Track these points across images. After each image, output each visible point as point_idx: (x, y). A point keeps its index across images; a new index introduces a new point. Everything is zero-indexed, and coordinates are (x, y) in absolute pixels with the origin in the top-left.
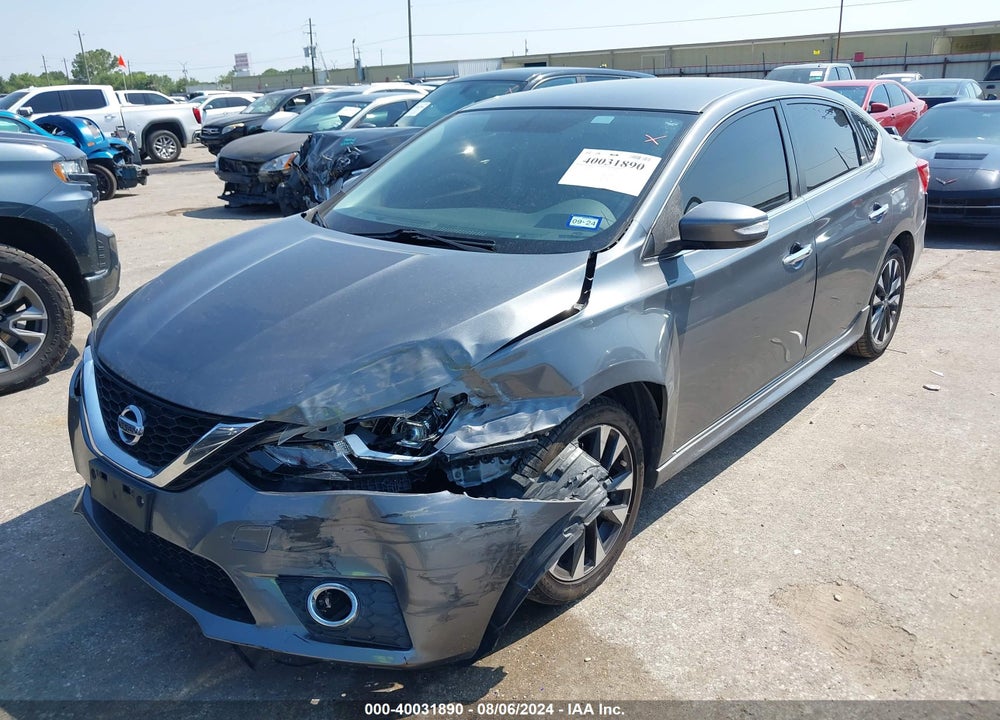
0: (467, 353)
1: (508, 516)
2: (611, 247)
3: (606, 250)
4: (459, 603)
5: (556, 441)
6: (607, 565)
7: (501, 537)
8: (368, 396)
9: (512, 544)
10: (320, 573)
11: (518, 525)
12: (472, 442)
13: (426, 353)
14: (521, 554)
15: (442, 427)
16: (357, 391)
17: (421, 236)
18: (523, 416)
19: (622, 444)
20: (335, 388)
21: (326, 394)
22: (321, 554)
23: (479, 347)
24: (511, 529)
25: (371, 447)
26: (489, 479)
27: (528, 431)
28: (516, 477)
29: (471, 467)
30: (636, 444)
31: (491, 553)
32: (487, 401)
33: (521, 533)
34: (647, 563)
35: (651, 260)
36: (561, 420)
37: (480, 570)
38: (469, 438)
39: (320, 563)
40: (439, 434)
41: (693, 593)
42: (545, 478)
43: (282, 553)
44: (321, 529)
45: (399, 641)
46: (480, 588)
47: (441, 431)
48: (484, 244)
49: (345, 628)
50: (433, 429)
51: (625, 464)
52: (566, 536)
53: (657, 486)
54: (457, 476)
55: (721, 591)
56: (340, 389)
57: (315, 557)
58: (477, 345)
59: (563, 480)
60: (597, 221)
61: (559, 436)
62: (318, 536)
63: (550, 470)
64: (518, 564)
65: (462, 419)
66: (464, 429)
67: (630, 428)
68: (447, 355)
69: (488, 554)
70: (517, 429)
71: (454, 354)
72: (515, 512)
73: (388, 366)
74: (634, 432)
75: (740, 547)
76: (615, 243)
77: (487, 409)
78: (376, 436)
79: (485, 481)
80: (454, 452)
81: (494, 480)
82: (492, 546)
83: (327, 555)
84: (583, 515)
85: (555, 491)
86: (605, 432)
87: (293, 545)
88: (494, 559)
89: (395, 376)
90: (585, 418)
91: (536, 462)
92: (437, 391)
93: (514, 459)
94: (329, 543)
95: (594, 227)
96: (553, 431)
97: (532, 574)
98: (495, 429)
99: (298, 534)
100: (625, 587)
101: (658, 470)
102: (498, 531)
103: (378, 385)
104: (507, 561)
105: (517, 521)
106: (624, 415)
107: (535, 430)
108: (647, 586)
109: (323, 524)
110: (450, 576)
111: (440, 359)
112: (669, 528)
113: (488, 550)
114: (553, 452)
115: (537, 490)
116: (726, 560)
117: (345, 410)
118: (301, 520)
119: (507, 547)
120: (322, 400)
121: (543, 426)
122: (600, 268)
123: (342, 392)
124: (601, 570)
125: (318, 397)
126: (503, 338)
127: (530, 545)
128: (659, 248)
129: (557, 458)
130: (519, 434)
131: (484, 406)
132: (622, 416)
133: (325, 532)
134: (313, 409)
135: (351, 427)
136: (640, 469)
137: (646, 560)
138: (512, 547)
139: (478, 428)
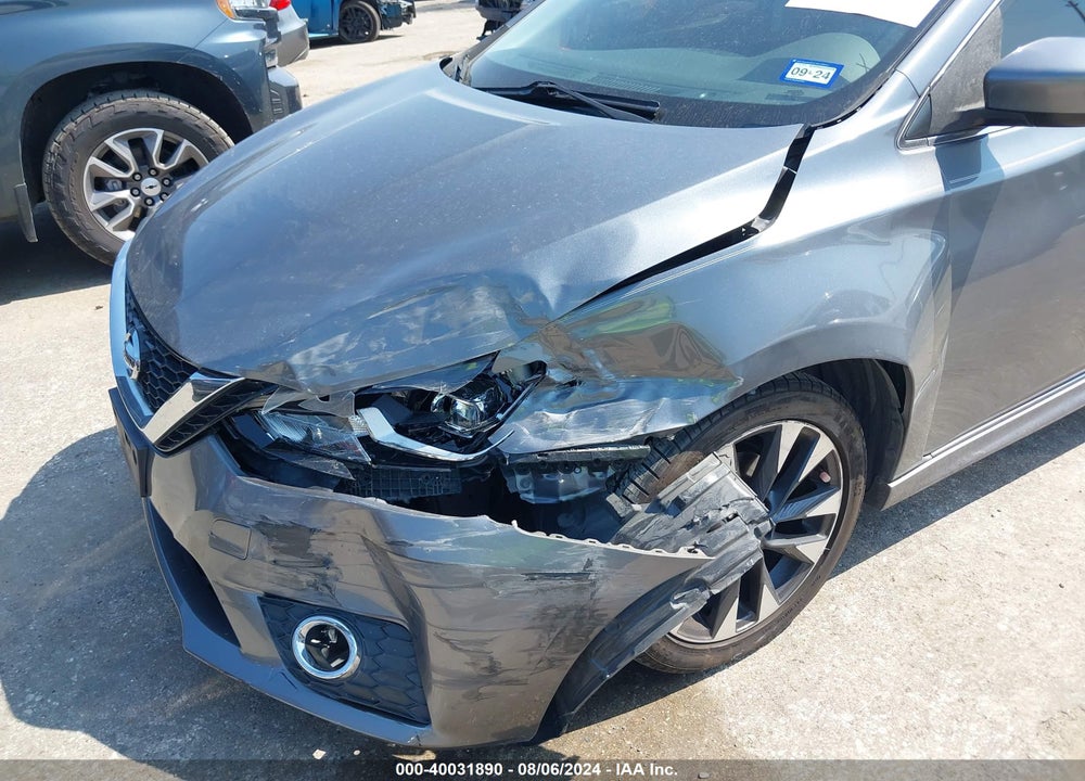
0: (545, 299)
1: (577, 568)
2: (844, 119)
3: (835, 123)
4: (495, 680)
5: (687, 449)
6: (777, 621)
7: (563, 596)
8: (390, 355)
9: (582, 609)
10: (312, 599)
11: (593, 583)
12: (545, 437)
13: (481, 295)
14: (595, 625)
15: (502, 412)
16: (374, 345)
17: (561, 92)
18: (635, 405)
19: (823, 448)
20: (341, 338)
21: (327, 347)
22: (316, 574)
23: (566, 290)
24: (580, 589)
25: (400, 430)
26: (571, 497)
27: (637, 429)
28: (613, 499)
29: (545, 475)
30: (851, 448)
31: (548, 619)
32: (580, 375)
33: (597, 596)
34: (849, 620)
35: (920, 144)
36: (695, 418)
37: (532, 638)
38: (541, 431)
39: (314, 585)
40: (497, 420)
41: (907, 690)
42: (657, 507)
43: (266, 565)
44: (312, 543)
45: (415, 712)
46: (529, 663)
47: (500, 416)
48: (642, 109)
49: (337, 683)
50: (490, 412)
51: (826, 478)
52: (675, 607)
53: (886, 506)
54: (522, 485)
55: (957, 696)
56: (349, 341)
57: (309, 579)
58: (563, 286)
59: (686, 515)
60: (832, 71)
61: (696, 440)
62: (309, 551)
63: (667, 495)
64: (592, 637)
65: (536, 399)
66: (536, 417)
67: (842, 425)
68: (512, 300)
69: (543, 619)
70: (621, 426)
71: (525, 298)
72: (589, 563)
73: (421, 311)
74: (848, 431)
75: (1012, 619)
76: (854, 112)
77: (578, 388)
78: (408, 412)
79: (563, 499)
80: (516, 450)
81: (579, 498)
82: (550, 607)
83: (324, 577)
84: (709, 578)
85: (668, 531)
86: (790, 433)
87: (277, 558)
88: (553, 627)
89: (431, 329)
90: (749, 412)
91: (648, 480)
92: (495, 355)
93: (611, 472)
94: (326, 563)
95: (826, 82)
96: (683, 434)
97: (614, 655)
98: (584, 422)
99: (282, 545)
100: (802, 658)
101: (892, 485)
102: (561, 588)
103: (405, 340)
104: (574, 632)
105: (592, 577)
106: (832, 406)
107: (648, 432)
108: (837, 662)
109: (314, 537)
110: (484, 642)
111: (503, 306)
112: (902, 564)
113: (543, 614)
114: (679, 465)
115: (642, 525)
116: (981, 639)
117: (356, 374)
118: (285, 526)
119: (573, 613)
120: (322, 355)
121: (666, 424)
122: (810, 158)
123: (350, 347)
124: (769, 627)
125: (315, 350)
126: (606, 278)
127: (613, 614)
128: (939, 123)
129: (682, 478)
130: (624, 435)
131: (572, 384)
132: (828, 406)
133: (318, 546)
134: (309, 369)
135: (364, 399)
136: (856, 485)
137: (848, 616)
138: (582, 614)
139: (558, 417)
